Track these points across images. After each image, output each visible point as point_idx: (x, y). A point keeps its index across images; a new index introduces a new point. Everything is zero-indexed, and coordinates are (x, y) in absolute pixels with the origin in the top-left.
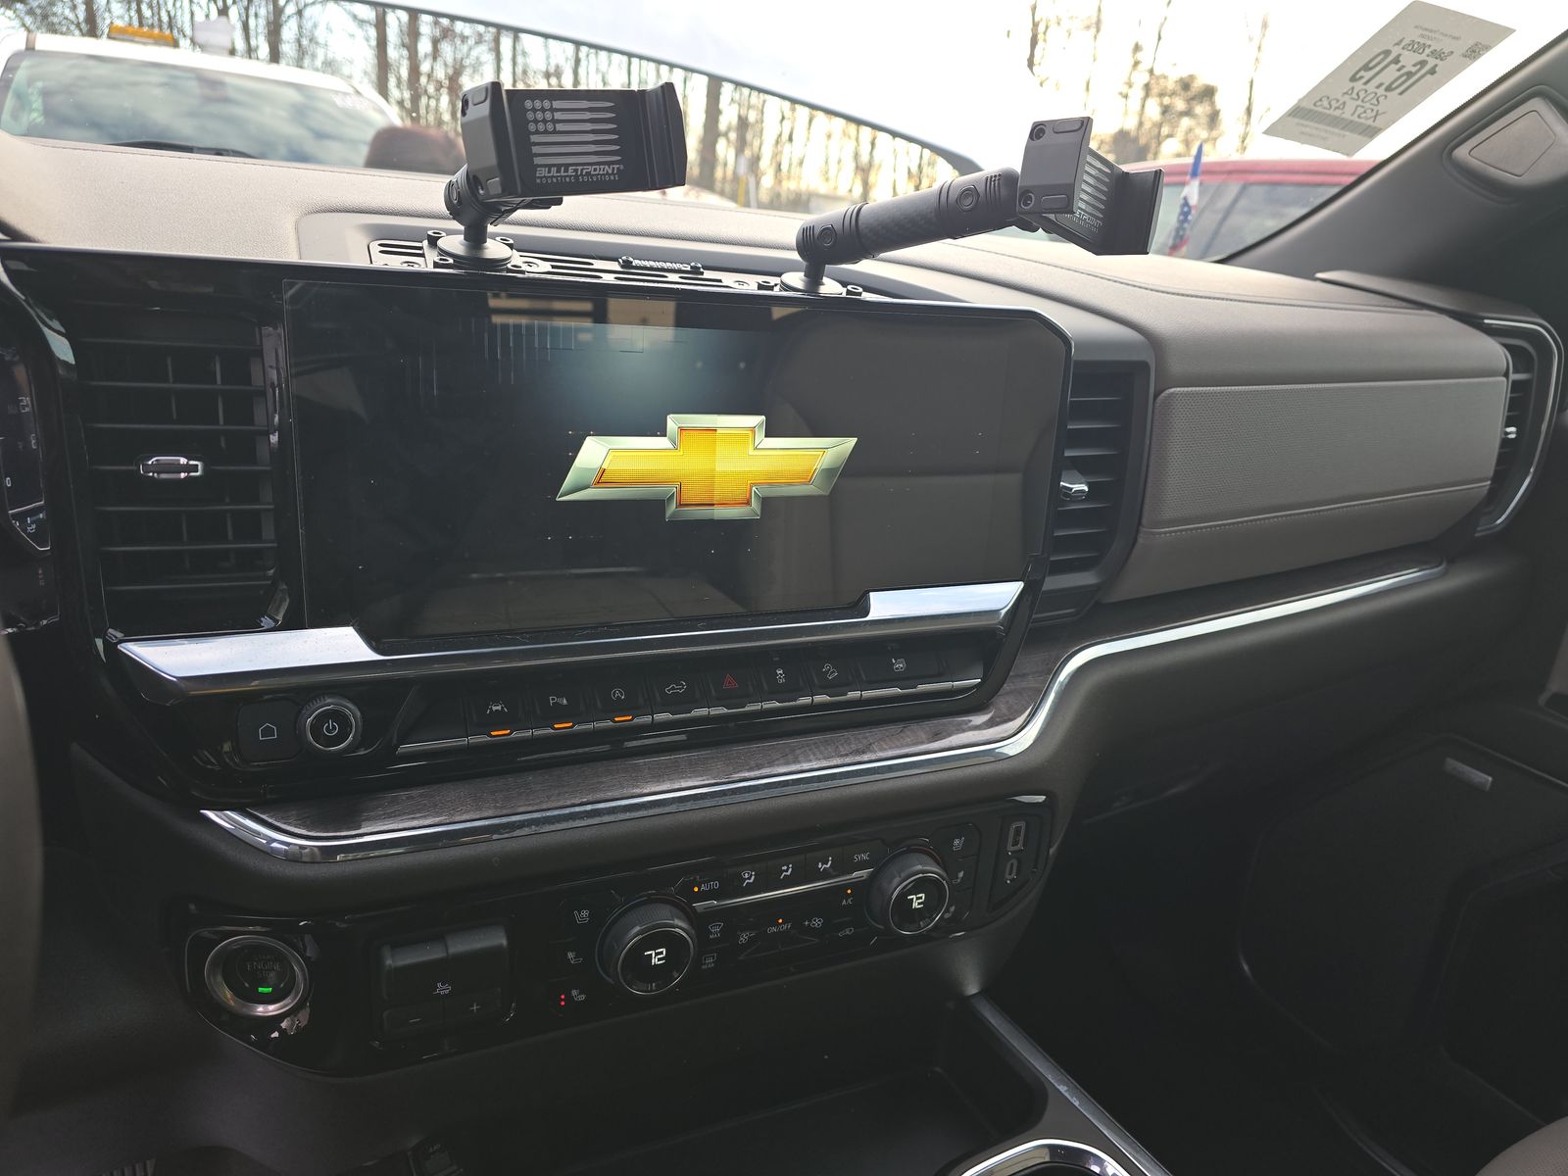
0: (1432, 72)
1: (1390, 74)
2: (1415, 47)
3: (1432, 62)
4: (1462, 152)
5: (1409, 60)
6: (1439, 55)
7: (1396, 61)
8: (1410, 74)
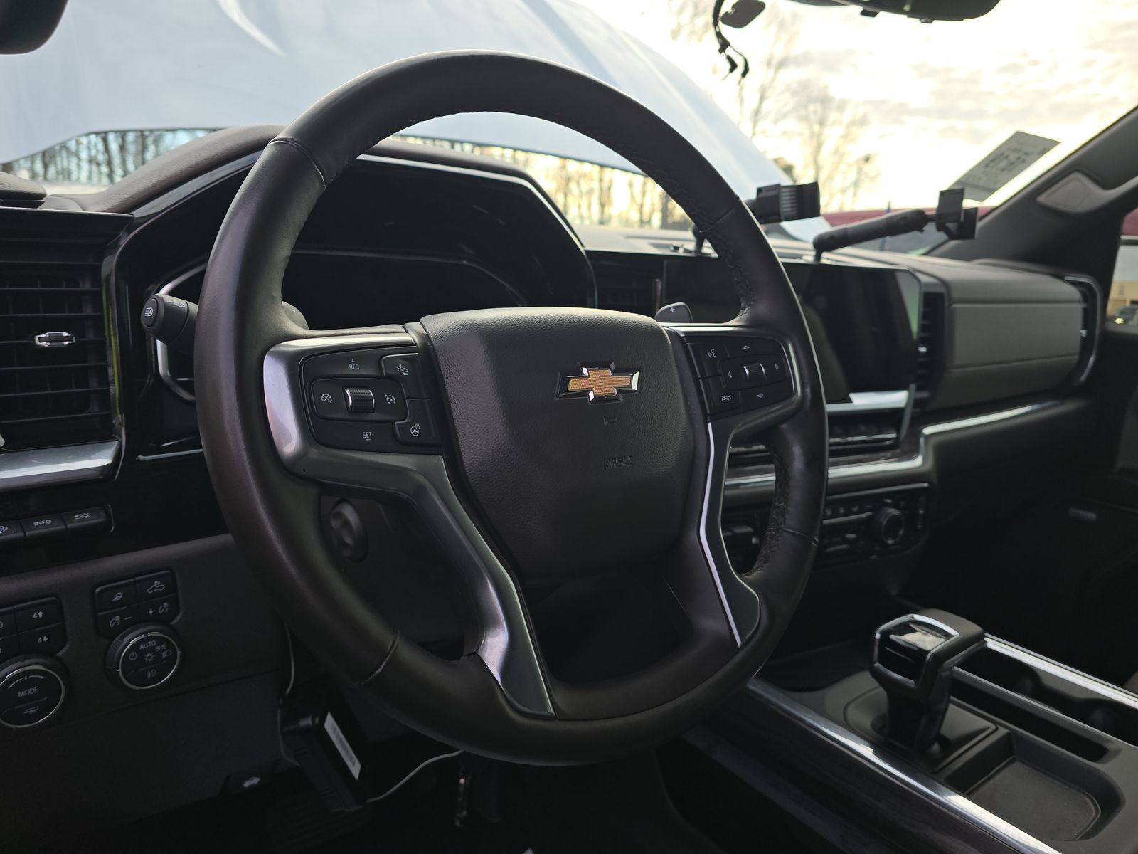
0: (1023, 161)
1: (1004, 163)
2: (1016, 151)
3: (1023, 157)
4: (1042, 199)
5: (1013, 157)
6: (1027, 154)
7: (1007, 157)
8: (1012, 164)
